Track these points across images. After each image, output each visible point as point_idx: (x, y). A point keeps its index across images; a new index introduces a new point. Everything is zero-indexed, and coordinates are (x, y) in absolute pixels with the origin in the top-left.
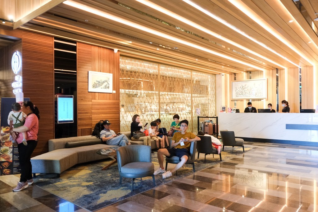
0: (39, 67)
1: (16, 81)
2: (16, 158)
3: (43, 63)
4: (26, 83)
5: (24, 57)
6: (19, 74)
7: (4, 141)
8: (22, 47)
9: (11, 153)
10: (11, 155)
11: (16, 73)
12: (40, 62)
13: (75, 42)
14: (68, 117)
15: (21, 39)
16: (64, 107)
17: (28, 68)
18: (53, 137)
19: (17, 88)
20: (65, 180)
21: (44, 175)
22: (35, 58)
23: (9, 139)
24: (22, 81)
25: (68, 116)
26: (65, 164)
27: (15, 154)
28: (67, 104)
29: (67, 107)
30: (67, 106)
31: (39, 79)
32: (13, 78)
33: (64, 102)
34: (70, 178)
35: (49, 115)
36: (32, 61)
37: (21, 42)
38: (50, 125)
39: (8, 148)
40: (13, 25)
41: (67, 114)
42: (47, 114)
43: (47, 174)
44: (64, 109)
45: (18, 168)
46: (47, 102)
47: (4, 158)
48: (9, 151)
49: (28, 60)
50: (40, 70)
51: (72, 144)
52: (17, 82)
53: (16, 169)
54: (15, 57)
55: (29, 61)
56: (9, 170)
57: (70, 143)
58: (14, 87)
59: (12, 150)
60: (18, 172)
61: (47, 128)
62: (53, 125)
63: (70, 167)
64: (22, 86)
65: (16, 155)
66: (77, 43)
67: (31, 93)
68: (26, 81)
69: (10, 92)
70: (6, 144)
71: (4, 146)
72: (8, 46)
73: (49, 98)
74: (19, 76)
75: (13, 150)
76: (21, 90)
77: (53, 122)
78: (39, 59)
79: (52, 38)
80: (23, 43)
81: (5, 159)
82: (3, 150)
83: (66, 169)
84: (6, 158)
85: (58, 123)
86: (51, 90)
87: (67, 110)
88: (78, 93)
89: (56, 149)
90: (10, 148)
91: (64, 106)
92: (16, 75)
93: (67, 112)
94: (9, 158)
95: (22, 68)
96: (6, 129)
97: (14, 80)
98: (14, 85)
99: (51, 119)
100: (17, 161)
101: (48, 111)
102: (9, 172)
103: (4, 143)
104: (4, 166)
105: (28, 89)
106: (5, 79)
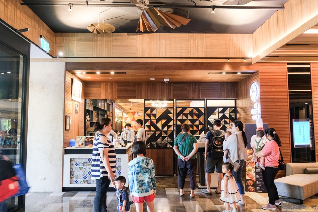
0: (274, 93)
1: (254, 108)
2: (259, 177)
3: (278, 89)
4: (264, 109)
5: (261, 87)
6: (257, 101)
7: (248, 162)
8: (259, 78)
9: (254, 173)
10: (254, 175)
11: (255, 102)
12: (275, 89)
13: (309, 64)
14: (304, 142)
15: (258, 71)
16: (300, 131)
17: (264, 96)
18: (290, 161)
19: (255, 115)
20: (310, 208)
21: (286, 198)
22: (271, 86)
23: (252, 160)
24: (260, 108)
25: (304, 140)
26: (308, 191)
27: (257, 174)
28: (303, 128)
29: (303, 131)
30: (303, 129)
31: (275, 105)
32: (252, 105)
33: (300, 126)
34: (315, 206)
35: (285, 139)
36: (268, 89)
37: (258, 74)
38: (286, 149)
39: (251, 168)
40: (252, 61)
41: (304, 138)
42: (283, 138)
43: (289, 198)
44: (300, 133)
45: (261, 187)
46: (283, 127)
47: (249, 176)
48: (253, 171)
49: (264, 89)
50: (276, 96)
51: (312, 170)
52: (256, 109)
53: (259, 188)
54: (253, 87)
55: (266, 89)
56: (253, 188)
57: (309, 169)
58: (253, 114)
59: (254, 170)
60: (261, 191)
61: (284, 152)
62: (289, 149)
63: (313, 195)
64: (260, 112)
65: (259, 175)
66: (311, 64)
67: (269, 118)
68: (263, 108)
69: (249, 118)
70: (250, 164)
71: (249, 165)
72: (246, 78)
73: (285, 122)
74: (257, 104)
75: (256, 170)
76: (259, 116)
77: (289, 146)
78: (275, 87)
79: (285, 65)
80: (260, 75)
81: (250, 178)
82: (247, 170)
83: (309, 196)
84: (250, 176)
85: (294, 147)
86: (286, 115)
87: (304, 134)
88: (315, 116)
89: (294, 174)
90: (253, 168)
91: (300, 129)
92: (254, 103)
93: (304, 136)
94: (252, 177)
95: (260, 96)
96: (250, 151)
97: (252, 107)
98: (252, 112)
99: (288, 143)
100: (259, 181)
101: (285, 136)
102: (253, 189)
103: (248, 163)
104: (249, 184)
105: (265, 115)
106: (244, 106)
